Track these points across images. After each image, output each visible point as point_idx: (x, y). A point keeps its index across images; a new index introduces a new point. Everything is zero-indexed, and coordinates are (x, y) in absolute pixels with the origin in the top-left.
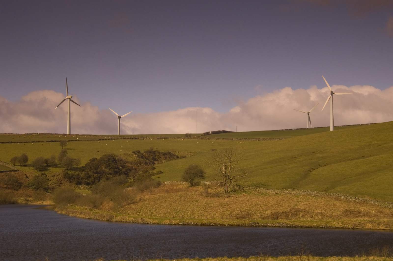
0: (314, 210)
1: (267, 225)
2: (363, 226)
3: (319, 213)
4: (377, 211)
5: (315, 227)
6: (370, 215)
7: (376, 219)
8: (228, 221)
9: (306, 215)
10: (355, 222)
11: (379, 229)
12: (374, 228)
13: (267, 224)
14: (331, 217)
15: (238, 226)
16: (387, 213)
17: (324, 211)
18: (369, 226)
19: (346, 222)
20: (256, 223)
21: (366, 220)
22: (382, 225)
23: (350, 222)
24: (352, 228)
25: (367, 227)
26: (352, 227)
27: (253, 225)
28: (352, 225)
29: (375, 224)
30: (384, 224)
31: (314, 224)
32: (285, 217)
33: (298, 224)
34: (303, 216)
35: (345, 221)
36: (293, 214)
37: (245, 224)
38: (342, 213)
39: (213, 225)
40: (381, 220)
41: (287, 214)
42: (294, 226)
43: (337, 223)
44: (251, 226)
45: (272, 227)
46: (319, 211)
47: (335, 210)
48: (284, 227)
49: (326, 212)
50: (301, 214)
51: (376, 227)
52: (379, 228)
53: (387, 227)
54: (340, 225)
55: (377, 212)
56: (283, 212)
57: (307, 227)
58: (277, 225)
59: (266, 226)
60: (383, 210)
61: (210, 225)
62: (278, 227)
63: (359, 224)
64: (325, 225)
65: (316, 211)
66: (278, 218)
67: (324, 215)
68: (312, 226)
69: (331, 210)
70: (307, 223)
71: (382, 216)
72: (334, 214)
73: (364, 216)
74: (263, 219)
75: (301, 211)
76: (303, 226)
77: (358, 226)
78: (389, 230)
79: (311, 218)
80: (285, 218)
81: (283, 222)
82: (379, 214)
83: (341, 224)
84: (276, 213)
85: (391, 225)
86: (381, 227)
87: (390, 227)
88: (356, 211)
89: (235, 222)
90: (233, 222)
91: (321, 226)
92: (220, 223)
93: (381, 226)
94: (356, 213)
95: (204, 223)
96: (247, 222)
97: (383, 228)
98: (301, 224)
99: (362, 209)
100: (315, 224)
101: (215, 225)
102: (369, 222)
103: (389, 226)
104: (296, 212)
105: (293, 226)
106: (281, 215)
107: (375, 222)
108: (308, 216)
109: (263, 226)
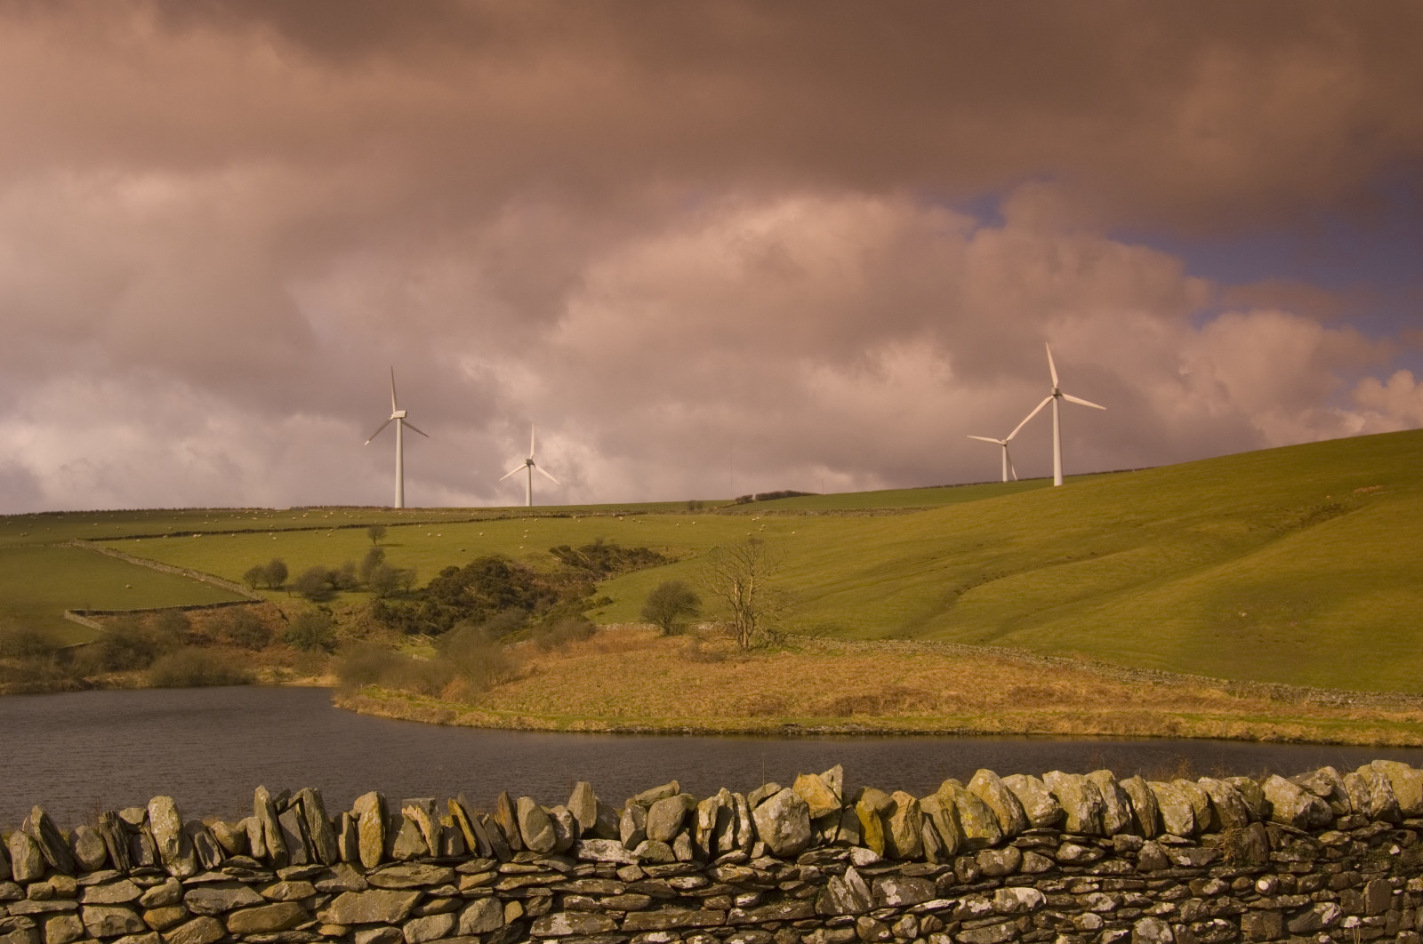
0: (940, 691)
1: (820, 730)
2: (1049, 727)
3: (952, 698)
4: (1091, 690)
5: (935, 733)
6: (1075, 699)
7: (1082, 709)
8: (725, 723)
9: (920, 702)
10: (1031, 719)
11: (1087, 735)
12: (1075, 732)
13: (821, 728)
14: (981, 706)
15: (750, 733)
16: (1116, 694)
17: (965, 693)
18: (1065, 726)
19: (1011, 719)
20: (793, 725)
21: (1059, 714)
22: (1095, 723)
23: (1018, 718)
24: (1024, 734)
25: (1058, 730)
26: (1023, 730)
27: (786, 731)
28: (1024, 725)
29: (1078, 722)
30: (1099, 722)
31: (932, 726)
32: (868, 709)
33: (894, 725)
34: (912, 705)
35: (1007, 717)
36: (889, 701)
37: (767, 729)
38: (1007, 695)
39: (687, 733)
40: (1095, 711)
41: (874, 703)
42: (884, 730)
43: (988, 722)
44: (780, 733)
45: (832, 733)
46: (953, 693)
47: (991, 690)
48: (862, 732)
49: (971, 695)
50: (909, 700)
51: (1081, 729)
52: (1086, 732)
53: (1105, 729)
54: (996, 726)
55: (1092, 693)
56: (864, 697)
57: (916, 733)
58: (845, 730)
59: (816, 733)
60: (1108, 686)
61: (680, 733)
62: (845, 733)
63: (1040, 724)
64: (960, 728)
65: (945, 693)
66: (851, 711)
67: (965, 701)
68: (928, 730)
69: (982, 690)
70: (917, 722)
71: (1103, 700)
72: (988, 699)
73: (1061, 701)
75: (909, 694)
76: (906, 731)
77: (1037, 728)
78: (1111, 735)
79: (930, 711)
80: (867, 713)
81: (858, 722)
82: (1097, 696)
83: (997, 724)
84: (848, 699)
85: (1115, 723)
86: (1092, 730)
87: (1112, 729)
88: (1041, 691)
89: (743, 722)
90: (738, 724)
91: (950, 730)
92: (706, 726)
93: (1092, 726)
94: (1042, 694)
95: (666, 726)
96: (771, 722)
97: (1096, 731)
98: (901, 725)
99: (1060, 684)
100: (935, 726)
101: (693, 733)
102: (1064, 717)
103: (1109, 727)
104: (896, 697)
105: (881, 730)
106: (859, 705)
107: (1078, 718)
108: (924, 705)
109: (810, 733)
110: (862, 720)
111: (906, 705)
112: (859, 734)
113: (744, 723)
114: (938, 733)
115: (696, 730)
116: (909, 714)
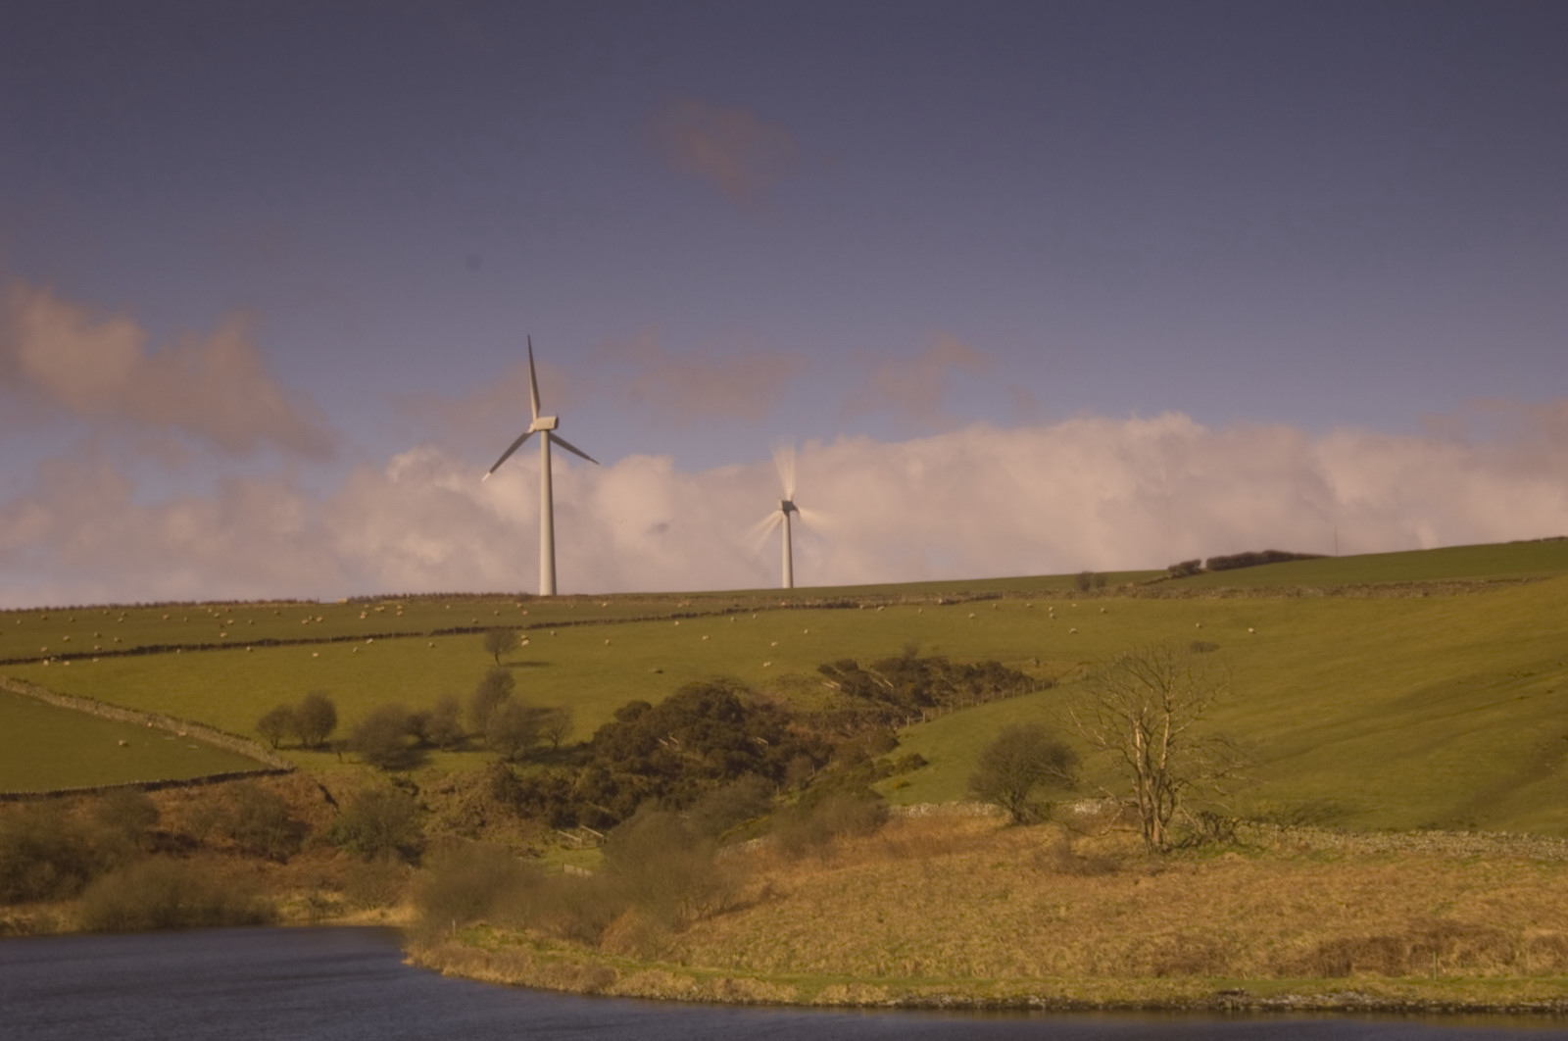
0: (1522, 929)
1: (1286, 1001)
3: (1544, 941)
5: (1508, 1009)
8: (1108, 988)
9: (1482, 949)
13: (1287, 998)
15: (1153, 1008)
20: (1234, 993)
27: (1222, 1003)
31: (1501, 995)
32: (1381, 963)
33: (1429, 994)
34: (1466, 957)
36: (1422, 947)
37: (1185, 999)
39: (1037, 1007)
41: (1392, 950)
42: (1409, 1003)
44: (1211, 1009)
45: (1308, 1009)
46: (1545, 933)
48: (1366, 1006)
50: (1459, 946)
56: (1374, 940)
57: (1471, 1010)
58: (1332, 1002)
59: (1279, 1009)
61: (1023, 1007)
62: (1335, 1009)
64: (1555, 999)
65: (1530, 933)
66: (1348, 967)
68: (1495, 1003)
70: (1472, 988)
74: (1281, 971)
75: (1461, 935)
76: (1450, 1005)
79: (1502, 966)
80: (1378, 970)
81: (1360, 987)
84: (1342, 945)
89: (1141, 987)
90: (1132, 991)
91: (1536, 1004)
92: (1070, 994)
95: (998, 995)
96: (1193, 988)
98: (1443, 993)
100: (1509, 996)
101: (1048, 1008)
104: (1437, 938)
105: (1404, 1004)
106: (1363, 955)
108: (1489, 956)
109: (1267, 1008)
110: (1369, 984)
111: (1454, 956)
112: (1360, 1010)
113: (1141, 989)
114: (1514, 1010)
115: (1052, 1002)
116: (1457, 972)
